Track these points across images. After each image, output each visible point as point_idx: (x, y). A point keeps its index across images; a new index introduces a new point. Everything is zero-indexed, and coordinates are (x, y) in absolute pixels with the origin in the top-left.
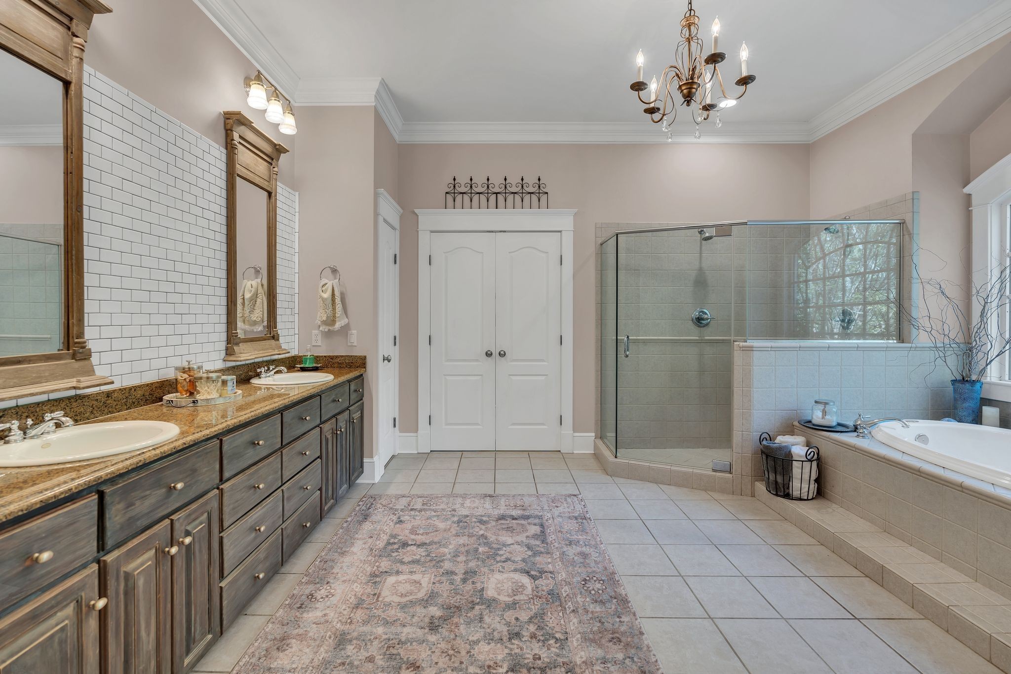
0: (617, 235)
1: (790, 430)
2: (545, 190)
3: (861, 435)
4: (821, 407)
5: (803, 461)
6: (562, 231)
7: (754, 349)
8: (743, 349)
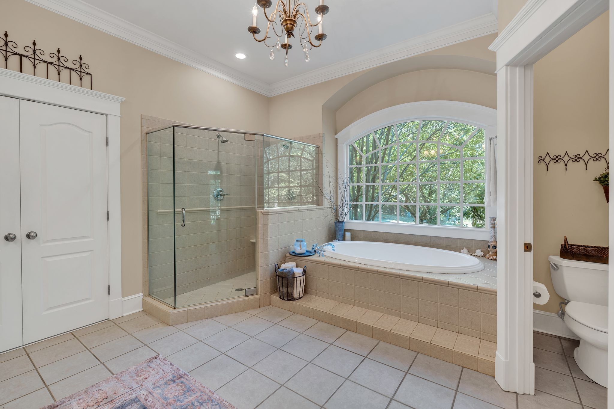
0: (174, 127)
1: (284, 260)
2: (88, 71)
3: (321, 255)
4: (298, 243)
5: (301, 276)
6: (107, 115)
7: (270, 213)
8: (264, 214)
